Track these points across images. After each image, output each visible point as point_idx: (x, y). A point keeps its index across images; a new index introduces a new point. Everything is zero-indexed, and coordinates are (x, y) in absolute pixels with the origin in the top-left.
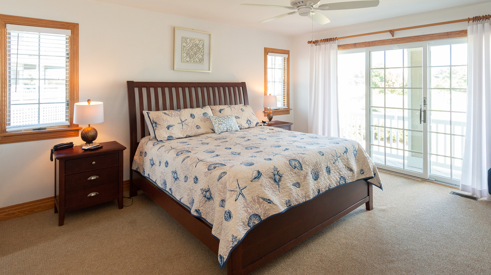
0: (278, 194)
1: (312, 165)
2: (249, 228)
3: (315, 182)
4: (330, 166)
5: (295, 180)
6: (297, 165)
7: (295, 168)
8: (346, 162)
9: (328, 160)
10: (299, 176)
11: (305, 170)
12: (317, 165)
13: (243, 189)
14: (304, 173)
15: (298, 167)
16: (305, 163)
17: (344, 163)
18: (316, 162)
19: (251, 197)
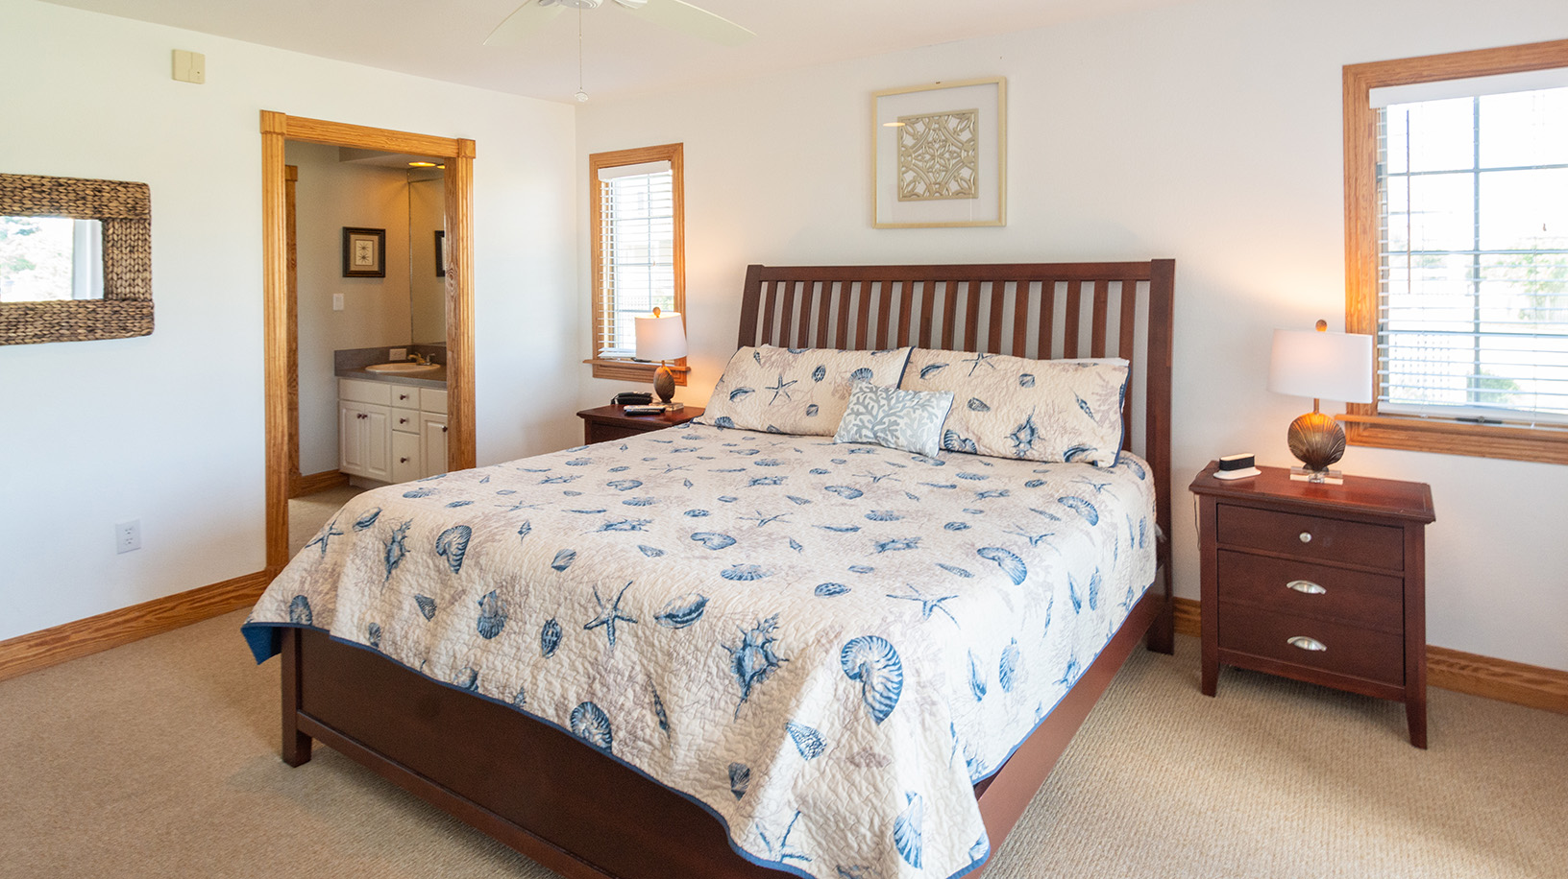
0: (374, 594)
1: (497, 578)
2: (288, 621)
3: (478, 641)
4: (565, 626)
5: (430, 588)
6: (453, 549)
7: (441, 555)
8: (656, 663)
9: (566, 599)
10: (444, 584)
11: (464, 579)
12: (510, 588)
13: (335, 534)
14: (456, 585)
15: (452, 557)
16: (478, 555)
17: (645, 662)
18: (513, 578)
19: (333, 562)
